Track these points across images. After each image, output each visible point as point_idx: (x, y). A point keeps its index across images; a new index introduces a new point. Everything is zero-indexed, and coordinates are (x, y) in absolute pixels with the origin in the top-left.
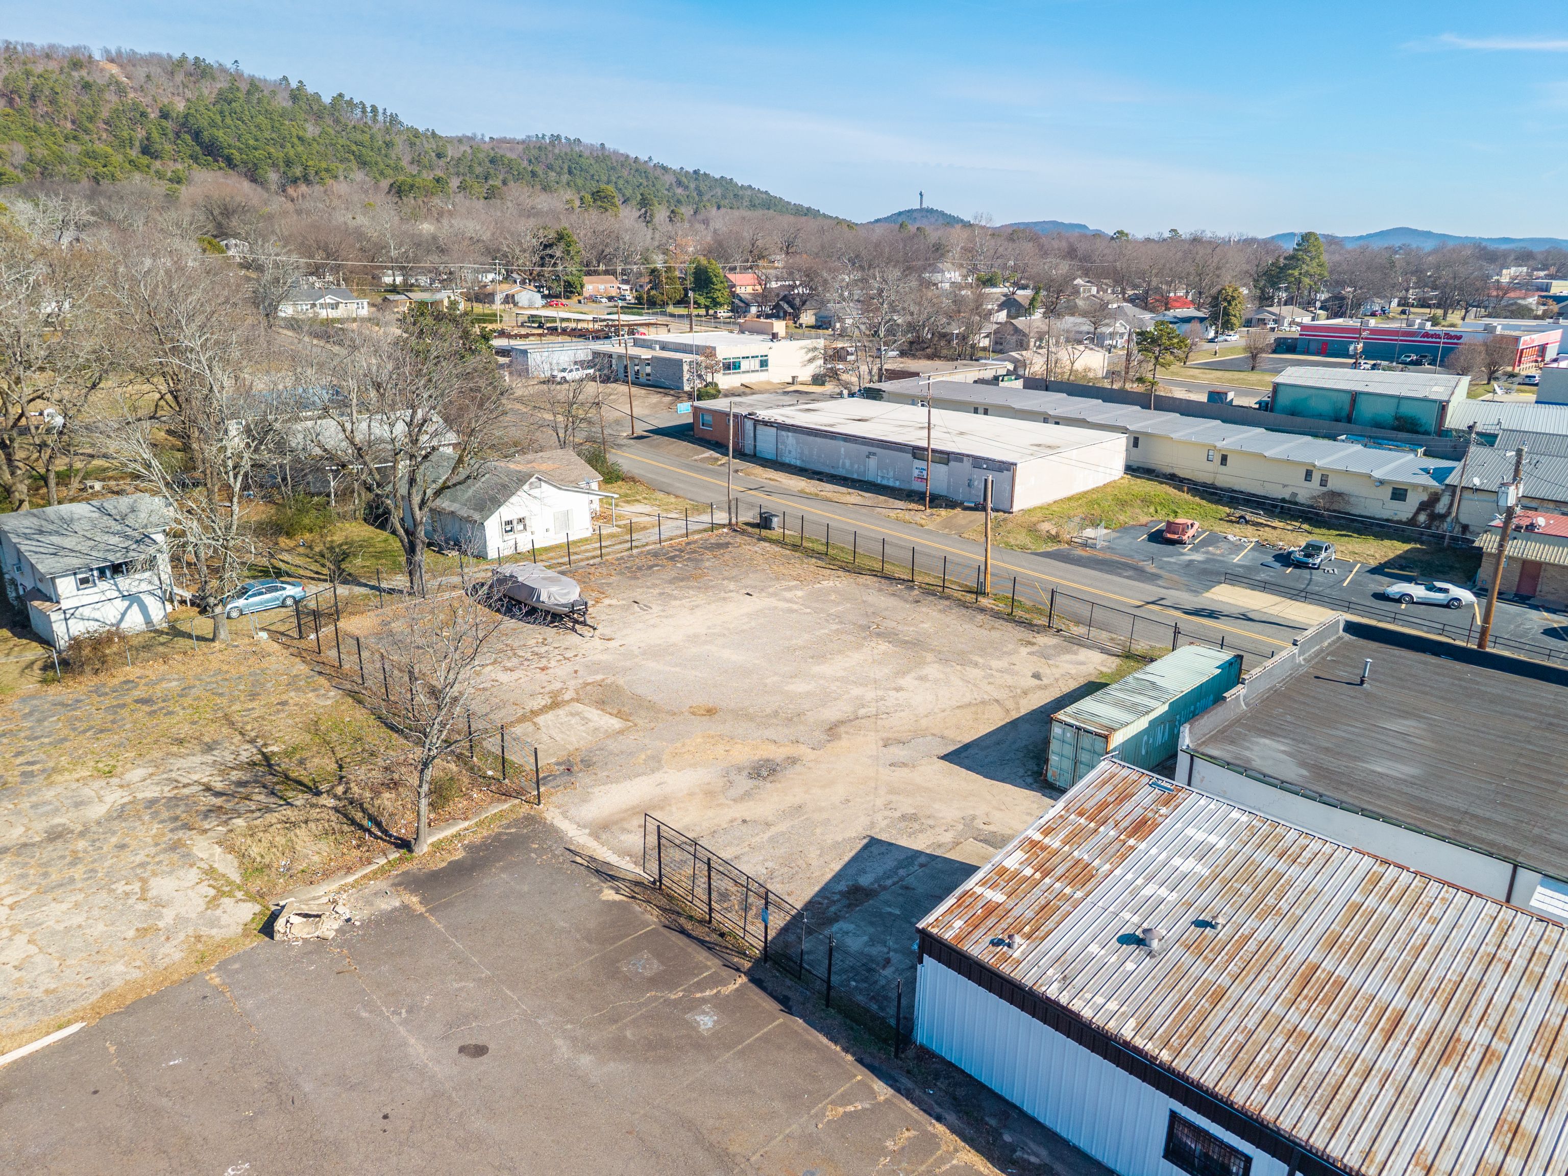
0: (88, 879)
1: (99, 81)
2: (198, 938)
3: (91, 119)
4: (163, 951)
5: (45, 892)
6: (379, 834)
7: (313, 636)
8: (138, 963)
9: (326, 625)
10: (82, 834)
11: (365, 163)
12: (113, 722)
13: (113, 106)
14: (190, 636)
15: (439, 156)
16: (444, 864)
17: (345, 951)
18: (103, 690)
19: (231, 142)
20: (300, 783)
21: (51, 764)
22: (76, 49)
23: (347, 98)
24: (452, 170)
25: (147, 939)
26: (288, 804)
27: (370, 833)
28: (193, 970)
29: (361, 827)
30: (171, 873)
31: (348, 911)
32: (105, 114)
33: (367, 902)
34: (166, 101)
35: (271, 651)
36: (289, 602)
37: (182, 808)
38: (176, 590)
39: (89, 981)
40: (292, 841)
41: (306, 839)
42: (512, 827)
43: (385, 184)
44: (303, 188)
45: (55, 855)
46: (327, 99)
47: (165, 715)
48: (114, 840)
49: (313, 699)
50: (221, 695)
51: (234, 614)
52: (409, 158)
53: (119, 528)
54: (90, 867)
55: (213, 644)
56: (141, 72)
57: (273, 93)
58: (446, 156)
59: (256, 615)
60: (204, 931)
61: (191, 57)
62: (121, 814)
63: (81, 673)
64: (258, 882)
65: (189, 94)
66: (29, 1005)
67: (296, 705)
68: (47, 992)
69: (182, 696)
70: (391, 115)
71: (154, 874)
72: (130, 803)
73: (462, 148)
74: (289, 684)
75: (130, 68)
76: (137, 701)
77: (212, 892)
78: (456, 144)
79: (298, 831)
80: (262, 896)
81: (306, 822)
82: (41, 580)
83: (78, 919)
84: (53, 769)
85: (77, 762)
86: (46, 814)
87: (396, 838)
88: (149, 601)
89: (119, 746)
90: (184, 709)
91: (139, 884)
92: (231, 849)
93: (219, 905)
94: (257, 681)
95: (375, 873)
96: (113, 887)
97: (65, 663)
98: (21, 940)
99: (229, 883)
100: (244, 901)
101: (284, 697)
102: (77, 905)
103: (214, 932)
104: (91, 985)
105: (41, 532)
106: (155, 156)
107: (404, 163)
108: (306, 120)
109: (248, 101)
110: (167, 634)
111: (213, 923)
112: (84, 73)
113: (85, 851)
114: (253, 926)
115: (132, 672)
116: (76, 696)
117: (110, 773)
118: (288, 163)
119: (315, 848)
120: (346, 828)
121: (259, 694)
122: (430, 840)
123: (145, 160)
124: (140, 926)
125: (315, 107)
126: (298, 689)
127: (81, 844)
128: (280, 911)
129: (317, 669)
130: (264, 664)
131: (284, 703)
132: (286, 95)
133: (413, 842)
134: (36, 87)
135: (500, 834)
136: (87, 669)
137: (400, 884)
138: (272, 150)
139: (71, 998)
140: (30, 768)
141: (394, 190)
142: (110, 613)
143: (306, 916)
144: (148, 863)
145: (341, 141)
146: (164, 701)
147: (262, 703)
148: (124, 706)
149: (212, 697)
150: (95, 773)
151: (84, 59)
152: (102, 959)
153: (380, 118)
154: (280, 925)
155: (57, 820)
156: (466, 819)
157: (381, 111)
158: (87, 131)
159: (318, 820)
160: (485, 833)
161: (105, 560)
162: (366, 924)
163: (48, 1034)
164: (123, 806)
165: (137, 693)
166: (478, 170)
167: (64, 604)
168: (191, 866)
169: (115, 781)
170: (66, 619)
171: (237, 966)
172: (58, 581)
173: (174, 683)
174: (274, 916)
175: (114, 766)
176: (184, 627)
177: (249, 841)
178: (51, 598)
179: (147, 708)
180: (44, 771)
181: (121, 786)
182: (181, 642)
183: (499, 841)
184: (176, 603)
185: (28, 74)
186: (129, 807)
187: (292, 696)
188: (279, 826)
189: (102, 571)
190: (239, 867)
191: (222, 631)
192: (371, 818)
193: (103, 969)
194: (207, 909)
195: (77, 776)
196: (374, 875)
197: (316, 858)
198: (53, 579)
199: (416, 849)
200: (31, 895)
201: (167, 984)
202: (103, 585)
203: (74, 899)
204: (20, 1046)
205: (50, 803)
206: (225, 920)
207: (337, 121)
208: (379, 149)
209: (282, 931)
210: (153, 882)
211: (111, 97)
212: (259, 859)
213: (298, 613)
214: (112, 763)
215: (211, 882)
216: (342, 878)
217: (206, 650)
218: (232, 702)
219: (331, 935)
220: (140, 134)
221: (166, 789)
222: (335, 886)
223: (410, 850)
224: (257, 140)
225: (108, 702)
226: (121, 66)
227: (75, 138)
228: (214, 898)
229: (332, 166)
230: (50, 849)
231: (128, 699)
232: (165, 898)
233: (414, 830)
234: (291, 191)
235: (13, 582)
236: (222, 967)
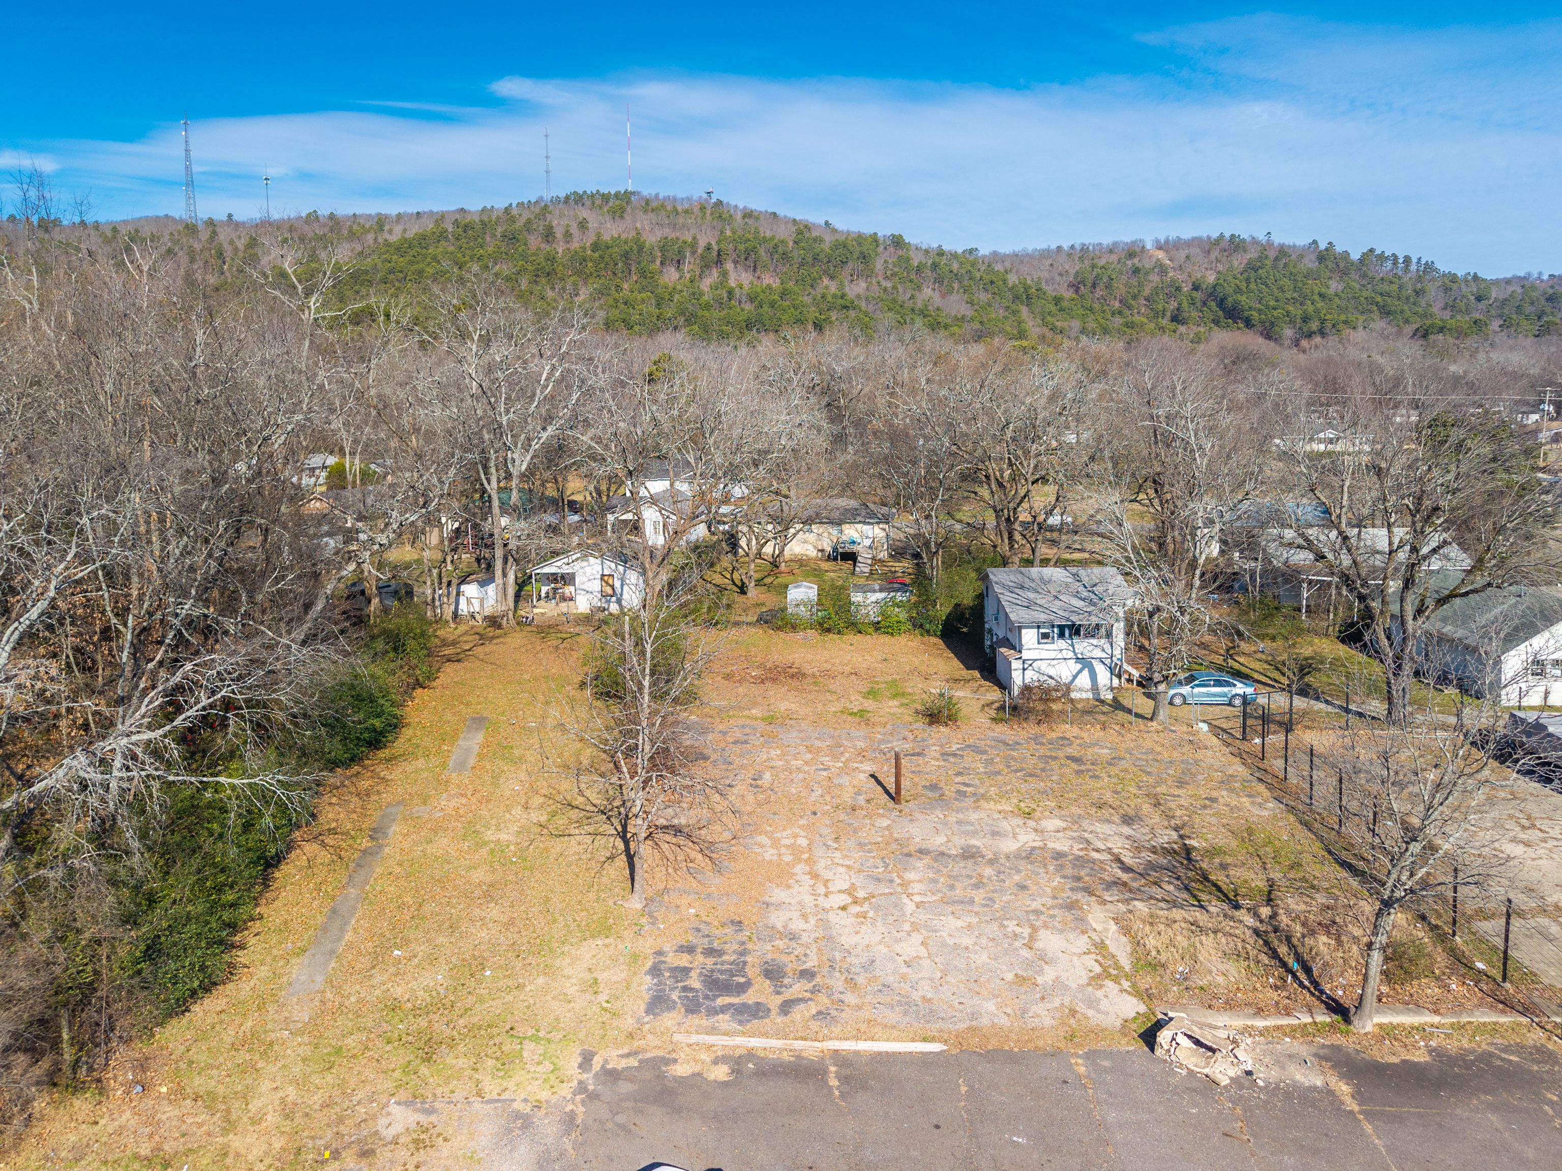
0: (986, 906)
1: (1147, 266)
2: (1073, 1012)
3: (1135, 297)
4: (1034, 1008)
5: (947, 903)
6: (1307, 983)
7: (1258, 741)
8: (1009, 1011)
9: (1275, 733)
10: (991, 862)
11: (1388, 313)
12: (1043, 770)
13: (1154, 285)
14: (1129, 711)
15: (1479, 299)
16: (1394, 1060)
17: (1239, 1111)
18: (1040, 739)
19: (1253, 305)
20: (1219, 889)
21: (982, 791)
22: (1134, 243)
23: (1378, 252)
24: (1493, 312)
25: (1023, 989)
26: (1202, 907)
27: (1294, 976)
28: (1060, 1045)
29: (1284, 965)
30: (1061, 931)
31: (1250, 1062)
32: (1147, 292)
33: (1277, 1062)
34: (1199, 276)
35: (1209, 744)
36: (1237, 702)
37: (1087, 870)
38: (1126, 667)
39: (961, 1007)
40: (1195, 948)
41: (1213, 952)
42: (1513, 1053)
43: (1409, 329)
44: (1318, 339)
45: (964, 872)
46: (1355, 256)
47: (1091, 777)
48: (1017, 878)
49: (1247, 804)
50: (1149, 773)
51: (1178, 701)
52: (1442, 305)
53: (1085, 594)
54: (991, 895)
55: (1150, 724)
56: (1182, 254)
57: (1301, 256)
58: (1488, 299)
59: (1199, 708)
60: (1081, 1007)
61: (1227, 235)
62: (1028, 855)
63: (1026, 719)
64: (1148, 978)
65: (1220, 267)
66: (906, 1003)
67: (1227, 805)
68: (923, 998)
69: (1110, 764)
70: (1427, 262)
71: (1045, 926)
72: (1040, 848)
73: (1510, 289)
74: (1223, 782)
75: (1174, 252)
76: (1068, 758)
77: (1098, 969)
78: (1503, 285)
79: (1203, 938)
80: (1150, 996)
81: (1215, 932)
82: (1011, 630)
83: (967, 941)
84: (983, 795)
85: (1004, 795)
86: (967, 833)
87: (1329, 997)
88: (1100, 670)
89: (1043, 793)
90: (1110, 776)
91: (1029, 930)
92: (1126, 931)
93: (1101, 986)
94: (1189, 770)
95: (1293, 1029)
96: (1005, 923)
97: (1015, 708)
98: (917, 938)
99: (1118, 967)
100: (1129, 993)
101: (1214, 794)
102: (969, 927)
103: (1091, 1013)
104: (961, 1011)
105: (1022, 587)
106: (1183, 322)
107: (1435, 310)
108: (1330, 278)
109: (1274, 267)
110: (1110, 705)
111: (1092, 1003)
112: (1136, 261)
113: (989, 879)
114: (1134, 1026)
115: (1069, 730)
116: (1017, 738)
117: (1029, 815)
118: (1306, 319)
119: (1222, 967)
120: (1265, 959)
121: (1187, 783)
122: (1378, 1019)
123: (1173, 326)
124: (1020, 972)
125: (1342, 265)
126: (1231, 790)
127: (988, 871)
128: (1167, 1022)
129: (1257, 774)
130: (1200, 755)
131: (1213, 800)
132: (1313, 257)
133: (1353, 1010)
134: (1097, 276)
135: (1491, 1055)
136: (1032, 717)
137: (1326, 1059)
138: (1291, 308)
139: (943, 1015)
140: (965, 789)
141: (1419, 334)
142: (1065, 671)
143: (1197, 1042)
144: (1042, 913)
145: (1365, 294)
146: (1093, 764)
147: (1190, 793)
148: (1055, 758)
149: (1140, 773)
150: (1016, 811)
151: (1137, 250)
152: (977, 989)
153: (1413, 267)
154: (1164, 1036)
155: (974, 842)
156: (1436, 1012)
157: (1414, 260)
158: (1130, 308)
159: (1231, 935)
160: (1465, 1044)
161: (1068, 619)
162: (1273, 1090)
163: (913, 1040)
164: (1033, 849)
165: (1069, 751)
166: (1528, 309)
167: (1025, 655)
168: (1083, 932)
169: (1031, 823)
170: (1024, 669)
171: (1106, 1063)
172: (1024, 631)
173: (1106, 751)
174: (1159, 1025)
175: (1034, 810)
176: (1126, 702)
177: (1148, 928)
178: (1017, 647)
179: (1074, 766)
180: (974, 794)
181: (1036, 830)
182: (1121, 716)
183: (1489, 1064)
184: (1123, 680)
185: (1093, 267)
186: (1038, 851)
187: (1223, 795)
188: (1183, 925)
189: (1062, 628)
190: (1132, 954)
191: (1161, 713)
192: (1299, 958)
193: (976, 1001)
194: (1089, 984)
195: (1000, 808)
196: (1292, 1032)
197: (1220, 979)
198: (1020, 628)
199: (1356, 1021)
200: (935, 901)
201: (1031, 1046)
202: (1062, 644)
203: (969, 920)
204: (888, 1040)
205: (972, 824)
206: (1104, 1005)
207: (1364, 276)
208: (1408, 298)
209: (1166, 1047)
210: (1043, 934)
211: (1155, 278)
212: (1154, 953)
213: (1245, 715)
214: (1033, 806)
215: (1099, 958)
216: (1249, 1016)
217: (1142, 727)
218: (1159, 783)
219: (1225, 1081)
220: (1173, 305)
221: (1077, 846)
222: (1239, 1023)
223: (1347, 1020)
224: (1277, 301)
225: (1042, 751)
226: (1167, 251)
227: (1120, 313)
228: (1098, 976)
229: (1352, 318)
230: (962, 865)
231: (1061, 754)
232: (1050, 955)
233: (1355, 997)
234: (1304, 343)
235: (990, 631)
236: (1091, 1056)
